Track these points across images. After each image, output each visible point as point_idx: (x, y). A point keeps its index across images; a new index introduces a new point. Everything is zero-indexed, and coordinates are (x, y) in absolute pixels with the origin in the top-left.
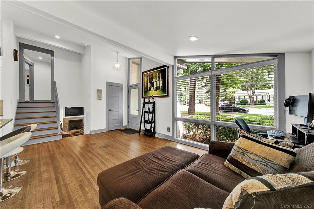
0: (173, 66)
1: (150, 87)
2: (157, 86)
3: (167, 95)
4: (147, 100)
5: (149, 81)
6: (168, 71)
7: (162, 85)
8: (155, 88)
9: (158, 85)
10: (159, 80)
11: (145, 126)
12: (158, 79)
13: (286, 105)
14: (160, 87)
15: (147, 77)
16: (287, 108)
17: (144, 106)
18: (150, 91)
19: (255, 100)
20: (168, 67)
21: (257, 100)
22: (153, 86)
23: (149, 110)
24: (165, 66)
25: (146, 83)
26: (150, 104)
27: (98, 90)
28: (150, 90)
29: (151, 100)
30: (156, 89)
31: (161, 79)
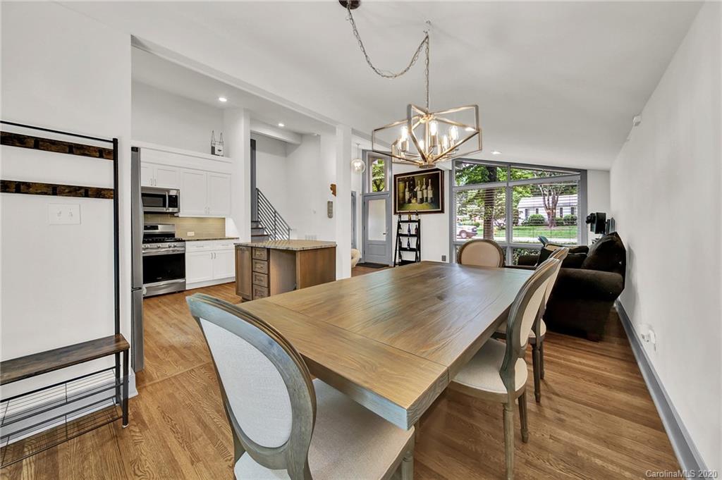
0: (450, 171)
1: (410, 198)
2: (423, 198)
3: (440, 210)
4: (405, 218)
5: (407, 190)
6: (443, 177)
7: (431, 196)
8: (418, 200)
9: (425, 196)
10: (426, 188)
11: (400, 256)
12: (424, 187)
13: (588, 222)
14: (429, 199)
15: (405, 183)
16: (589, 225)
17: (399, 227)
18: (411, 204)
19: (558, 216)
20: (443, 172)
21: (561, 217)
22: (416, 197)
23: (409, 231)
24: (437, 170)
25: (401, 191)
26: (411, 224)
27: (329, 202)
28: (410, 201)
29: (414, 217)
30: (422, 201)
31: (429, 187)
